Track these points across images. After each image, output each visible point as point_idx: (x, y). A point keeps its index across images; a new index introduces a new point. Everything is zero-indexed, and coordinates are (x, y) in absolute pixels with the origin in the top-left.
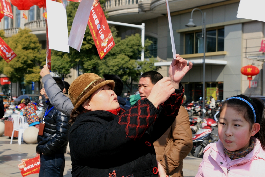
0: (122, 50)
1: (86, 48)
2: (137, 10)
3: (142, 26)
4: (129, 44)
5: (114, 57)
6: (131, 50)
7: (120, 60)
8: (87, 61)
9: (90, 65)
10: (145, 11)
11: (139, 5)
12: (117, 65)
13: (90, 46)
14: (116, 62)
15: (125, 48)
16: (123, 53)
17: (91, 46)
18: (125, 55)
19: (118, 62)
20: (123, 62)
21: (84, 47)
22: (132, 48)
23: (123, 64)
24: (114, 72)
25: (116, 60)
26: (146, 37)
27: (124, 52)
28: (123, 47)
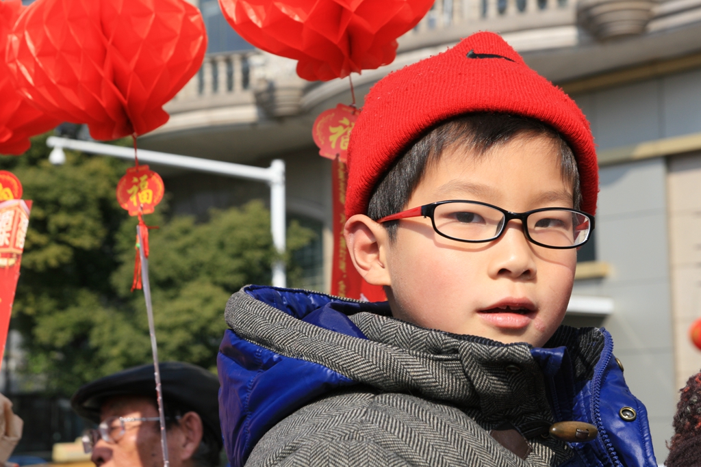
0: (201, 265)
1: (46, 263)
2: (248, 114)
3: (275, 173)
4: (228, 240)
5: (171, 292)
6: (237, 263)
7: (194, 304)
8: (50, 313)
9: (62, 329)
10: (281, 119)
11: (258, 95)
12: (186, 326)
13: (64, 254)
14: (179, 313)
15: (214, 258)
16: (204, 277)
17: (69, 252)
18: (215, 283)
19: (190, 311)
20: (208, 312)
21: (39, 257)
22: (238, 255)
23: (210, 321)
24: (172, 353)
25: (179, 304)
26: (290, 217)
27: (209, 273)
28: (202, 255)
